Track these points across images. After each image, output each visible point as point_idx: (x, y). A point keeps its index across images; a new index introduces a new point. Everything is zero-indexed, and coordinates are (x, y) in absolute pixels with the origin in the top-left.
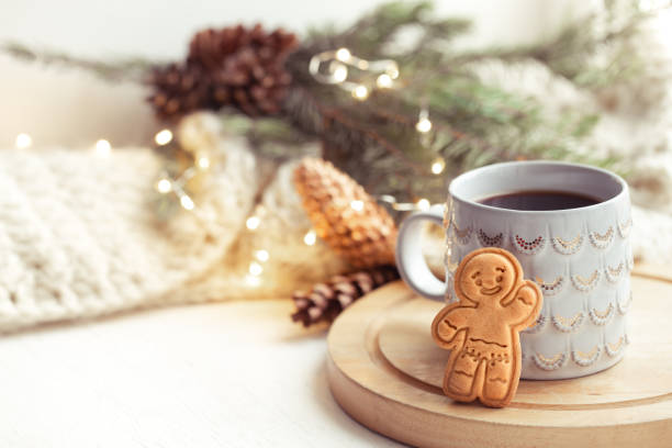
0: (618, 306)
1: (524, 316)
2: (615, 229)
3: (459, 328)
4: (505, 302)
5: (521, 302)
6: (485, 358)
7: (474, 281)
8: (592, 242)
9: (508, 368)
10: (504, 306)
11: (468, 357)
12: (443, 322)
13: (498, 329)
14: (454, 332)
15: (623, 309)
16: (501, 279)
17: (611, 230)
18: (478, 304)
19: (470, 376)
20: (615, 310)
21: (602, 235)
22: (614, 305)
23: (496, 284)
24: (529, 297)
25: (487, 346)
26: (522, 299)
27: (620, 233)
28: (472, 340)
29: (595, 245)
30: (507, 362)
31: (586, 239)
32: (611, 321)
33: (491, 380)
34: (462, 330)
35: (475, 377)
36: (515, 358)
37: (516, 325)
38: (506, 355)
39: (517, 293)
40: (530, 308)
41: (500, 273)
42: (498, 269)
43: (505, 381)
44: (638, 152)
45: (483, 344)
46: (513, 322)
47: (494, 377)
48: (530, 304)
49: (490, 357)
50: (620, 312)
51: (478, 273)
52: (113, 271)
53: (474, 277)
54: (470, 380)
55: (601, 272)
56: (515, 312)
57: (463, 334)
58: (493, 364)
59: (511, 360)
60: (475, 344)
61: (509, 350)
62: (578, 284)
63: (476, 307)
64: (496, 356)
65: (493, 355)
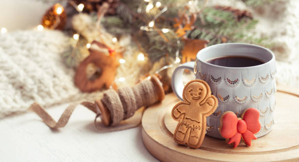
0: (270, 108)
1: (209, 110)
2: (269, 75)
3: (181, 113)
4: (201, 104)
5: (207, 105)
6: (191, 127)
7: (190, 93)
8: (260, 81)
9: (199, 132)
10: (201, 105)
11: (184, 125)
12: (176, 109)
13: (197, 115)
14: (180, 114)
15: (272, 109)
16: (200, 94)
17: (268, 76)
18: (190, 103)
19: (183, 134)
20: (269, 110)
21: (264, 78)
22: (269, 108)
23: (198, 95)
24: (211, 102)
25: (192, 122)
26: (208, 103)
27: (271, 77)
28: (186, 118)
29: (261, 82)
30: (199, 129)
31: (257, 79)
32: (267, 115)
33: (192, 137)
34: (182, 114)
35: (185, 134)
36: (203, 128)
37: (205, 114)
38: (199, 126)
39: (207, 100)
40: (212, 107)
41: (200, 91)
42: (200, 89)
43: (197, 138)
44: (274, 35)
45: (190, 121)
46: (204, 113)
47: (193, 135)
48: (211, 105)
49: (192, 127)
50: (271, 111)
51: (192, 90)
52: (55, 85)
53: (190, 92)
54: (184, 135)
55: (264, 94)
56: (204, 109)
57: (183, 115)
58: (193, 130)
59: (201, 129)
60: (187, 120)
61: (201, 125)
62: (253, 99)
63: (189, 104)
64: (195, 126)
65: (194, 126)
